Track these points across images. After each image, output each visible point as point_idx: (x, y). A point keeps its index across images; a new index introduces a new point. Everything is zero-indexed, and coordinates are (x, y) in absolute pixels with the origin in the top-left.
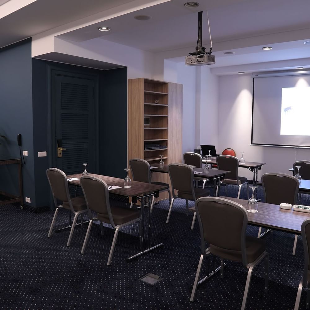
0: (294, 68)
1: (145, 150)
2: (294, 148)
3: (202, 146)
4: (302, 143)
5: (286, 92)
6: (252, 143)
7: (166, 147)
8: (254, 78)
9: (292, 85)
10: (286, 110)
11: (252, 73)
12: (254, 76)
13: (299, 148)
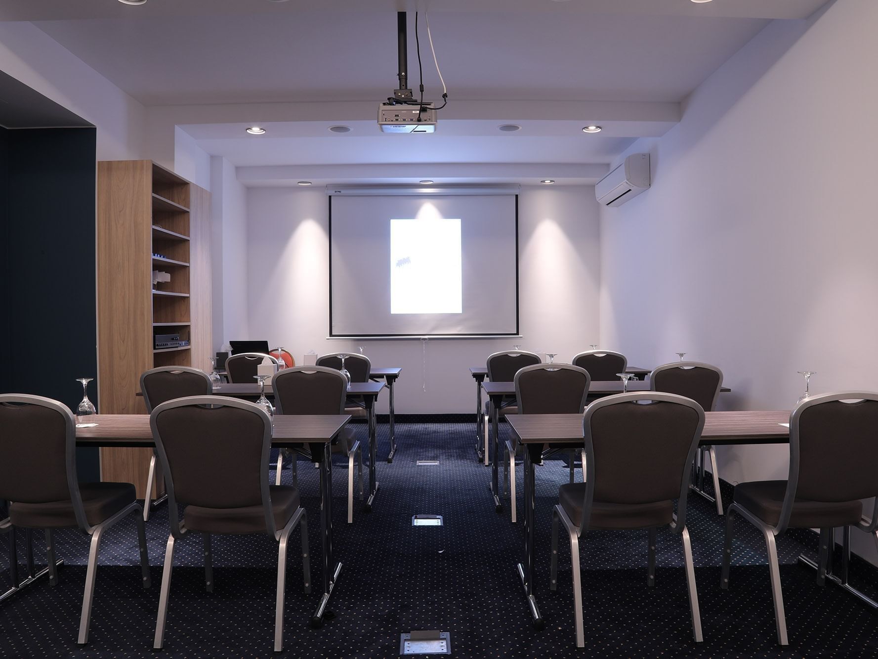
0: (416, 180)
1: (155, 349)
2: (419, 339)
3: (232, 343)
4: (434, 329)
5: (398, 227)
6: (331, 335)
7: (188, 341)
8: (330, 197)
9: (411, 214)
10: (400, 263)
11: (328, 186)
12: (331, 192)
13: (430, 339)
